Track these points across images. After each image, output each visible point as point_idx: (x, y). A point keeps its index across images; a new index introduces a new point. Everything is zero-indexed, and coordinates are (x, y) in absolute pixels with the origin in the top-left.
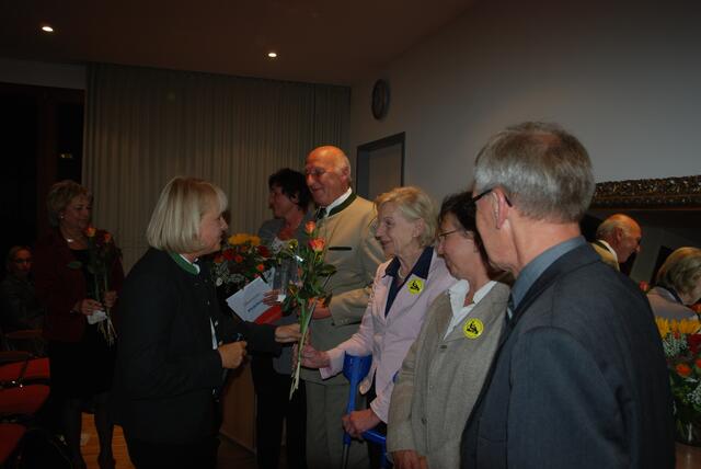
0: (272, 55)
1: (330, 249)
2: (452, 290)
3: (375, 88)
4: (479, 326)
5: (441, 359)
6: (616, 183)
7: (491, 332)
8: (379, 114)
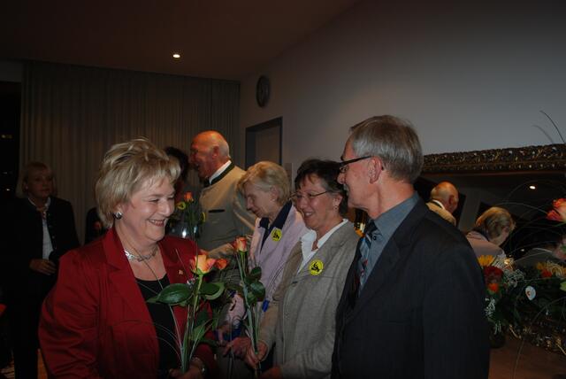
0: (176, 56)
1: (210, 212)
2: (303, 238)
3: (259, 82)
4: (320, 266)
5: (293, 291)
6: (437, 155)
7: (328, 269)
8: (262, 103)
